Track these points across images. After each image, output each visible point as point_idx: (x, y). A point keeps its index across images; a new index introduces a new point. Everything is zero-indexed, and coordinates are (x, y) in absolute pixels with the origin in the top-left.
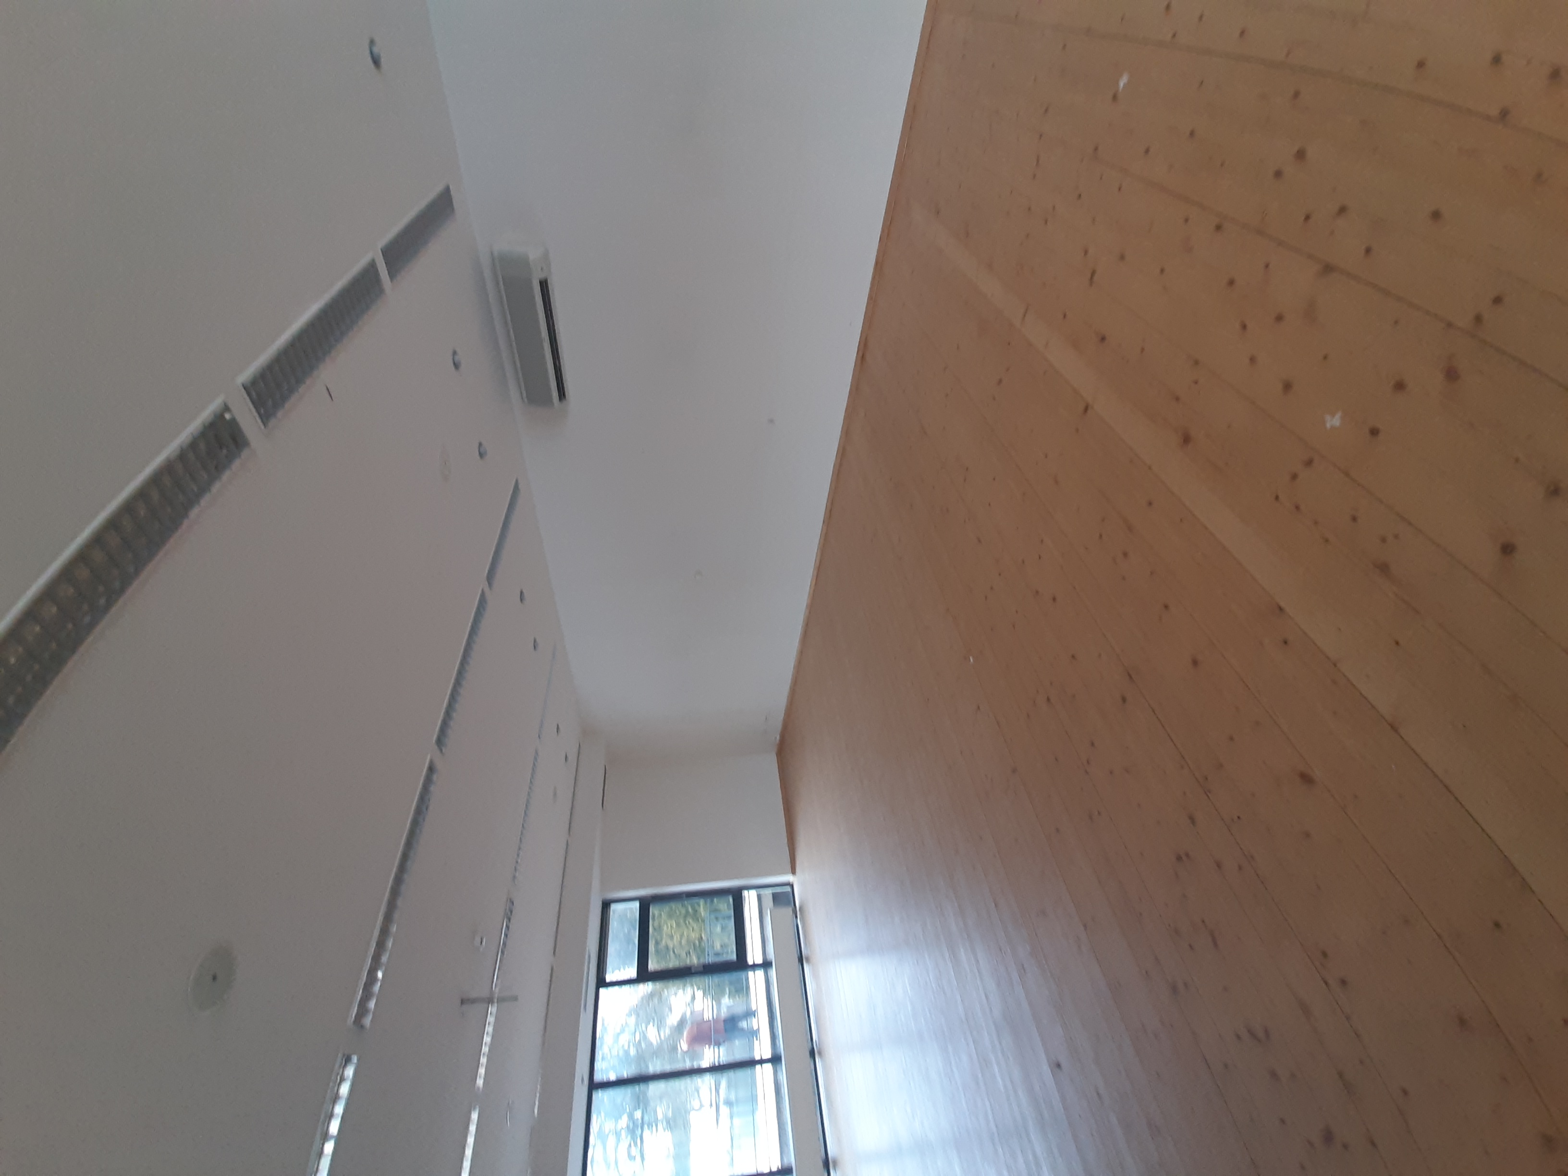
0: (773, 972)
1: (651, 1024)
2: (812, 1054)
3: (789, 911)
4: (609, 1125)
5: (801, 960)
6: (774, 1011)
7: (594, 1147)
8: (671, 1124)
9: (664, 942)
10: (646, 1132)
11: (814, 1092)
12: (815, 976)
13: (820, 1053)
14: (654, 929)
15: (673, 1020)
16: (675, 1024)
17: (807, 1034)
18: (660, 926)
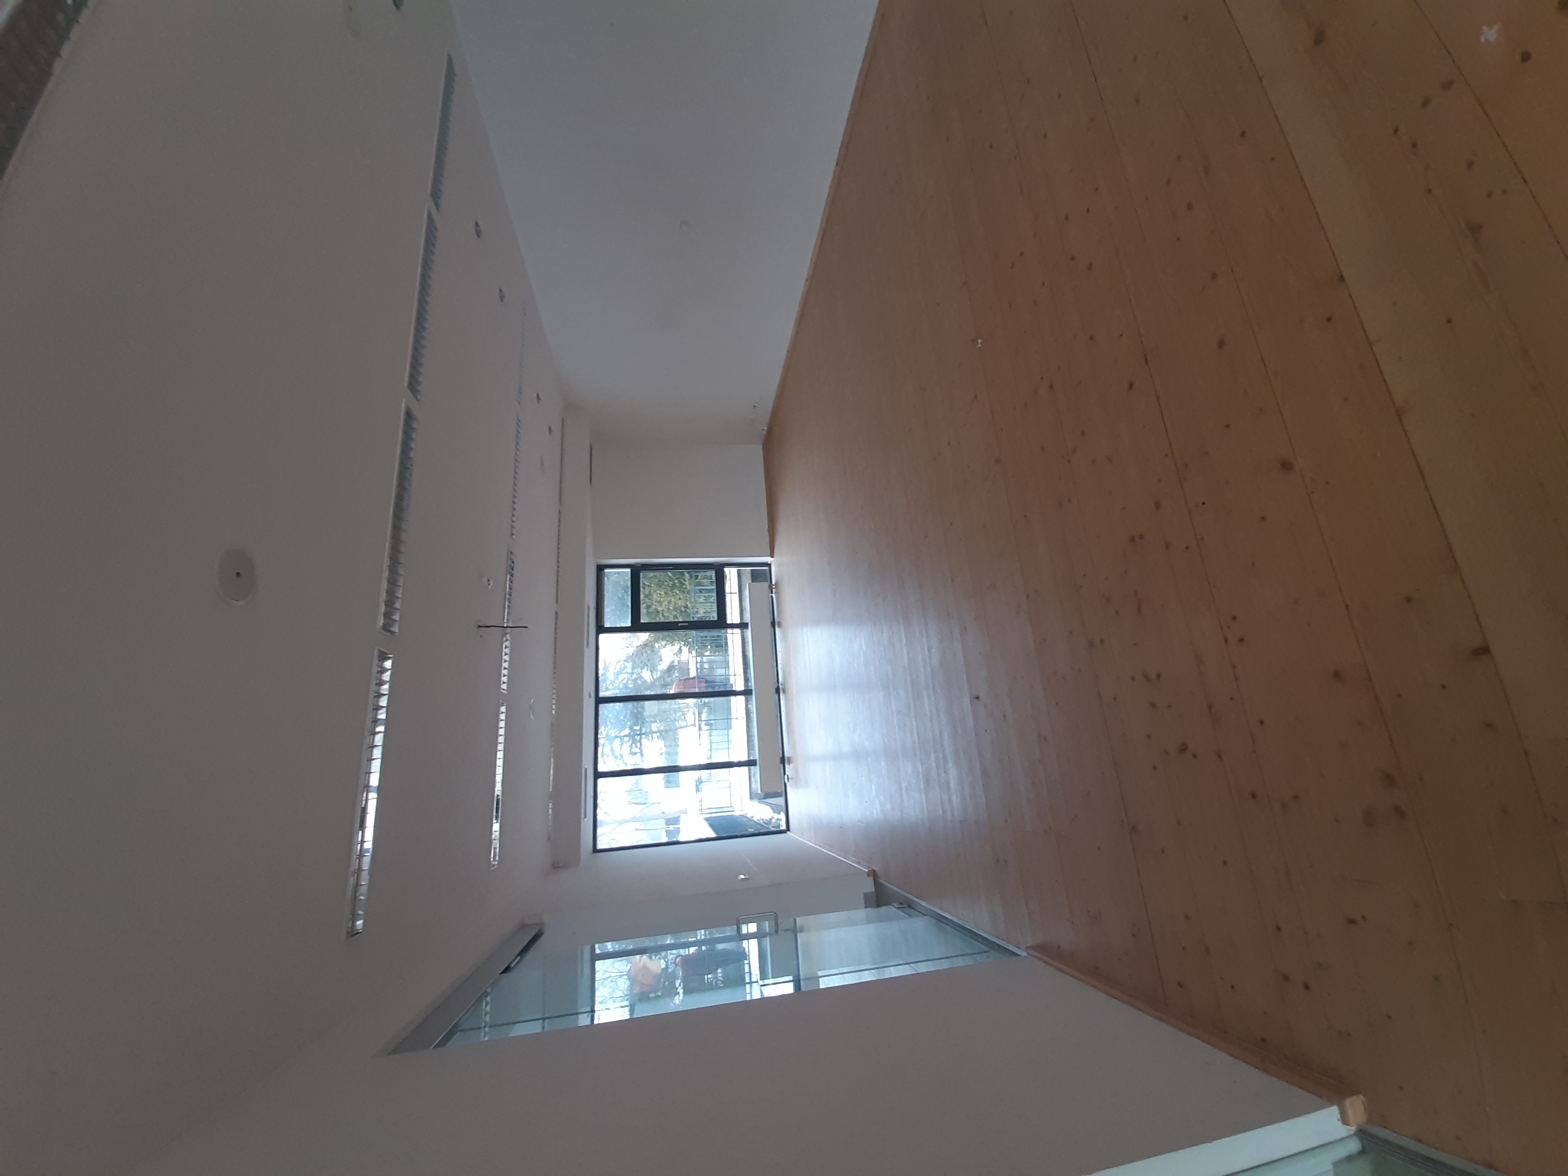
0: (749, 633)
1: (646, 669)
2: (778, 691)
3: (766, 585)
4: (614, 732)
5: (773, 624)
6: (748, 661)
7: (603, 745)
8: (663, 734)
9: (654, 607)
10: (644, 741)
11: (777, 716)
12: (785, 637)
13: (784, 691)
14: (646, 596)
15: (663, 666)
16: (665, 668)
17: (774, 677)
18: (650, 594)
